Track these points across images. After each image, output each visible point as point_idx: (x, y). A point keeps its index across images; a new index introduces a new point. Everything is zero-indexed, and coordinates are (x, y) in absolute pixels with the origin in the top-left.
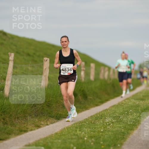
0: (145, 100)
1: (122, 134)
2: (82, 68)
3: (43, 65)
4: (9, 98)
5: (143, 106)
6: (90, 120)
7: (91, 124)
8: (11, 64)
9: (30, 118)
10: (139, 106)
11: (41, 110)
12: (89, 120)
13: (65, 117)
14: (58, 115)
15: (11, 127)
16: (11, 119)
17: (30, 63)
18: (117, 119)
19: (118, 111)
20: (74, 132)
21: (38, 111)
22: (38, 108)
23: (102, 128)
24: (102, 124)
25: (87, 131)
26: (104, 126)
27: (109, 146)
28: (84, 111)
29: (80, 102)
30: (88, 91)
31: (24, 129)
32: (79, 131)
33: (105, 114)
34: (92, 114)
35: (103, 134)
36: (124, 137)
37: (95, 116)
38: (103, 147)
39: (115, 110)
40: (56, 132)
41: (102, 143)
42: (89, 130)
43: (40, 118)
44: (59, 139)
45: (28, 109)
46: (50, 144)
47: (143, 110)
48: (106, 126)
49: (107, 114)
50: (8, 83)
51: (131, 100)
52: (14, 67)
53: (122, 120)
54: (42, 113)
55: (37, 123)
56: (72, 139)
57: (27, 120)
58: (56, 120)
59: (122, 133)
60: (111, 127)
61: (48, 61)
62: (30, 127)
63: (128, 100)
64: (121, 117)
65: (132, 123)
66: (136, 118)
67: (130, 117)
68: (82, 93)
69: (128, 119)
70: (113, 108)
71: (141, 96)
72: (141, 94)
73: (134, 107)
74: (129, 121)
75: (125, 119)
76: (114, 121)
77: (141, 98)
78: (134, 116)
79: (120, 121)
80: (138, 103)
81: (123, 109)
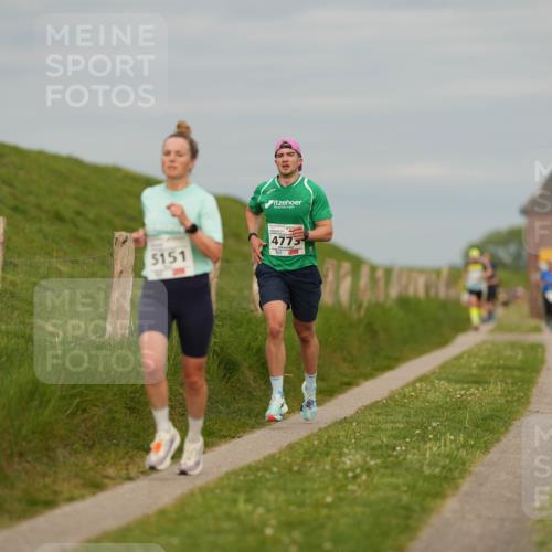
0: (489, 383)
1: (402, 512)
5: (481, 407)
7: (288, 475)
9: (67, 454)
10: (466, 408)
11: (105, 426)
12: (283, 459)
18: (382, 455)
19: (389, 426)
20: (226, 506)
21: (93, 427)
23: (328, 493)
24: (330, 476)
25: (276, 501)
26: (338, 484)
29: (250, 392)
33: (339, 436)
34: (294, 439)
35: (334, 512)
36: (407, 526)
37: (302, 445)
39: (378, 422)
41: (328, 545)
42: (281, 498)
43: (100, 454)
44: (171, 534)
45: (57, 421)
47: (480, 421)
48: (344, 482)
49: (346, 437)
51: (436, 381)
53: (405, 459)
54: (109, 436)
57: (53, 460)
60: (363, 487)
61: (131, 243)
62: (65, 488)
63: (424, 385)
64: (398, 448)
65: (437, 470)
66: (455, 453)
67: (431, 449)
68: (256, 358)
69: (425, 454)
70: (371, 415)
71: (471, 368)
72: (472, 359)
73: (447, 409)
74: (427, 462)
75: (414, 454)
76: (372, 463)
77: (472, 375)
78: (445, 445)
79: (395, 464)
80: (463, 396)
81: (406, 419)
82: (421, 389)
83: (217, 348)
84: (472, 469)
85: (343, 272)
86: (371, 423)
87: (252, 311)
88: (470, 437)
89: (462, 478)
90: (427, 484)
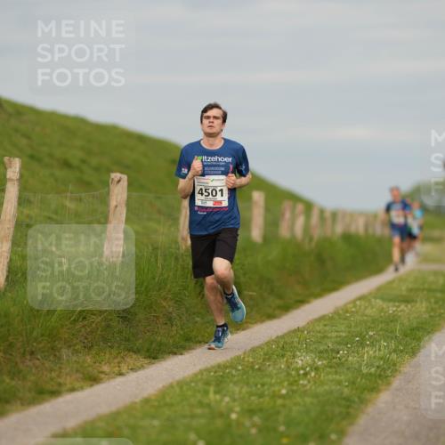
0: (416, 302)
1: (343, 402)
3: (108, 193)
4: (4, 294)
5: (409, 321)
6: (248, 361)
7: (250, 372)
8: (12, 191)
9: (70, 354)
10: (397, 321)
11: (101, 331)
12: (246, 359)
13: (175, 350)
14: (154, 345)
15: (12, 379)
16: (11, 355)
17: (70, 188)
18: (328, 357)
19: (334, 334)
20: (199, 396)
21: (92, 332)
23: (283, 387)
24: (285, 374)
25: (240, 392)
26: (291, 379)
27: (304, 438)
30: (245, 274)
31: (49, 387)
32: (216, 393)
33: (293, 342)
34: (256, 343)
35: (287, 402)
36: (348, 414)
37: (263, 349)
38: (285, 441)
39: (325, 331)
40: (145, 395)
41: (282, 428)
42: (244, 390)
43: (97, 354)
44: (153, 417)
45: (62, 326)
46: (126, 431)
47: (409, 332)
48: (297, 378)
49: (299, 342)
50: (4, 249)
51: (373, 300)
52: (22, 201)
53: (346, 360)
54: (105, 340)
55: (90, 369)
56: (193, 416)
57: (59, 358)
58: (147, 361)
59: (344, 398)
60: (312, 383)
61: (124, 183)
62: (68, 381)
63: (363, 303)
64: (341, 352)
65: (373, 370)
66: (388, 356)
67: (368, 352)
69: (363, 357)
70: (319, 325)
71: (401, 290)
72: (402, 283)
73: (382, 322)
74: (365, 363)
75: (354, 357)
76: (320, 363)
77: (402, 296)
78: (380, 350)
79: (338, 365)
80: (394, 311)
81: (347, 329)
82: (360, 306)
84: (401, 369)
85: (297, 211)
86: (319, 332)
88: (400, 344)
89: (394, 376)
90: (364, 381)
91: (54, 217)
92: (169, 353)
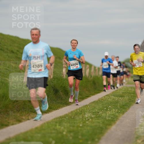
0: (125, 97)
2: (64, 66)
5: (122, 103)
7: (71, 119)
9: (12, 113)
10: (118, 103)
11: (23, 106)
12: (69, 115)
18: (96, 114)
19: (98, 107)
21: (19, 106)
22: (20, 104)
23: (81, 124)
24: (81, 120)
27: (87, 140)
28: (65, 106)
29: (61, 98)
31: (5, 123)
33: (84, 109)
34: (72, 110)
35: (82, 129)
36: (102, 132)
37: (75, 112)
38: (81, 141)
39: (95, 106)
40: (36, 126)
41: (80, 137)
42: (68, 125)
43: (21, 113)
45: (10, 104)
46: (30, 138)
47: (122, 106)
48: (85, 121)
49: (86, 110)
51: (111, 96)
53: (102, 115)
54: (24, 108)
55: (19, 118)
56: (51, 133)
57: (8, 114)
59: (100, 128)
60: (90, 122)
62: (11, 122)
64: (100, 113)
65: (110, 118)
66: (115, 114)
67: (108, 113)
68: (63, 89)
69: (107, 114)
70: (93, 104)
71: (120, 93)
72: (120, 91)
73: (113, 103)
74: (107, 116)
75: (104, 114)
76: (93, 116)
77: (120, 95)
78: (112, 112)
79: (99, 117)
80: (117, 100)
81: (102, 105)
82: (107, 98)
83: (53, 86)
84: (119, 118)
85: (87, 68)
86: (93, 106)
87: (62, 77)
88: (119, 110)
89: (117, 120)
90: (107, 122)
91: (8, 69)
92: (44, 113)
